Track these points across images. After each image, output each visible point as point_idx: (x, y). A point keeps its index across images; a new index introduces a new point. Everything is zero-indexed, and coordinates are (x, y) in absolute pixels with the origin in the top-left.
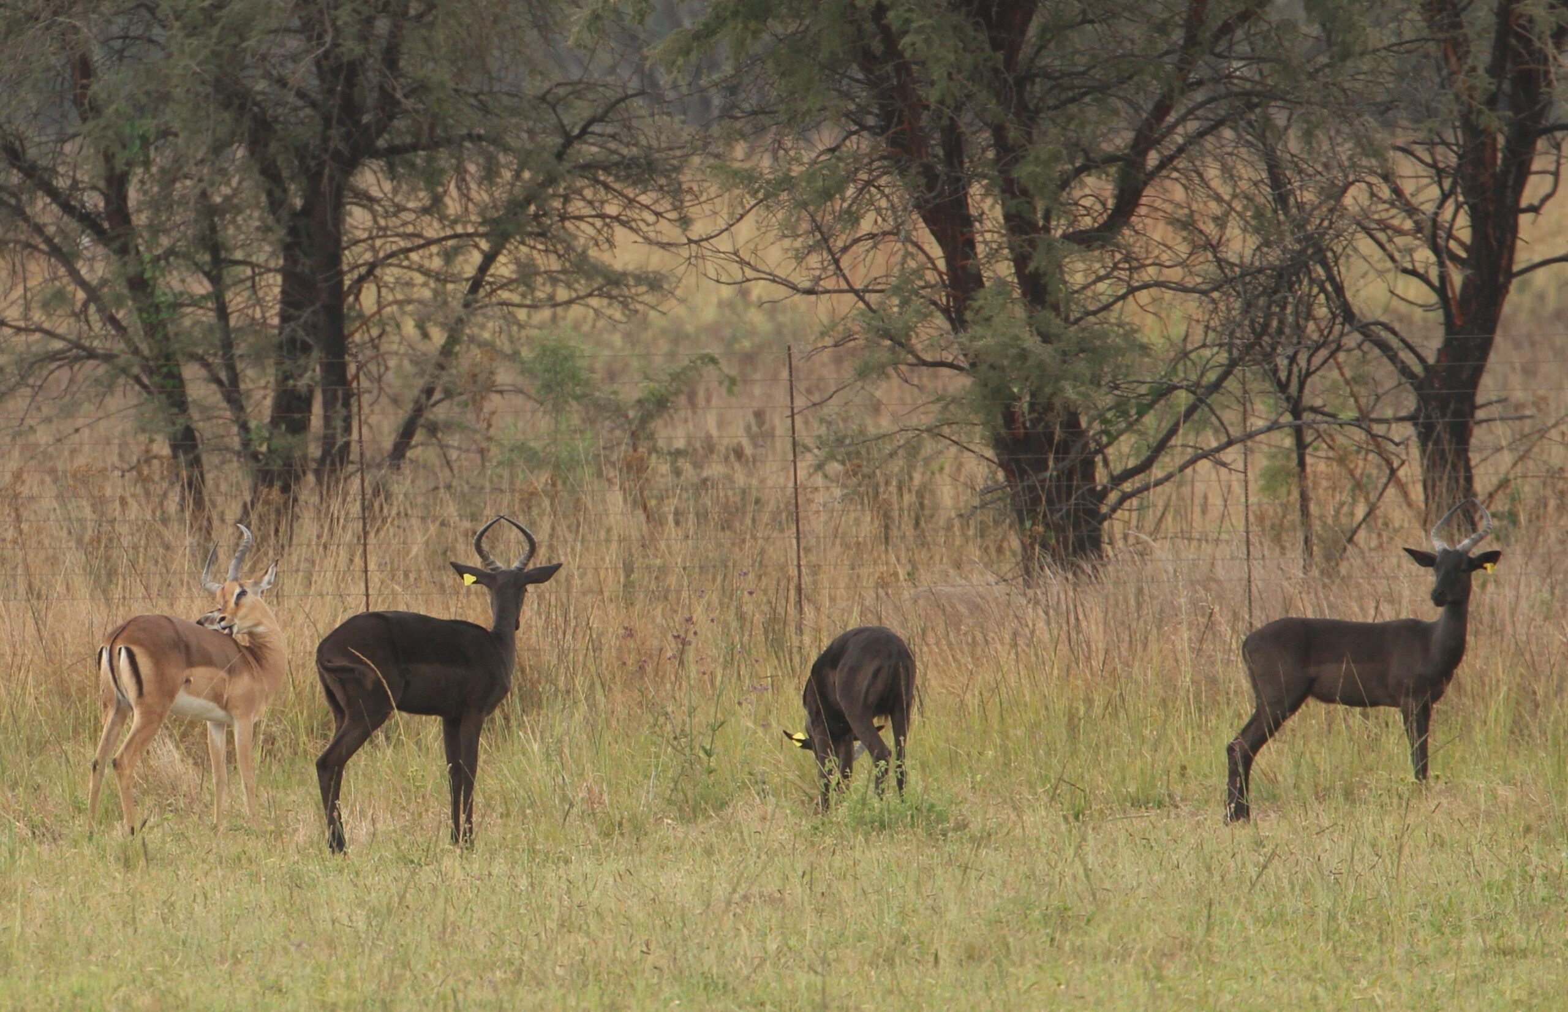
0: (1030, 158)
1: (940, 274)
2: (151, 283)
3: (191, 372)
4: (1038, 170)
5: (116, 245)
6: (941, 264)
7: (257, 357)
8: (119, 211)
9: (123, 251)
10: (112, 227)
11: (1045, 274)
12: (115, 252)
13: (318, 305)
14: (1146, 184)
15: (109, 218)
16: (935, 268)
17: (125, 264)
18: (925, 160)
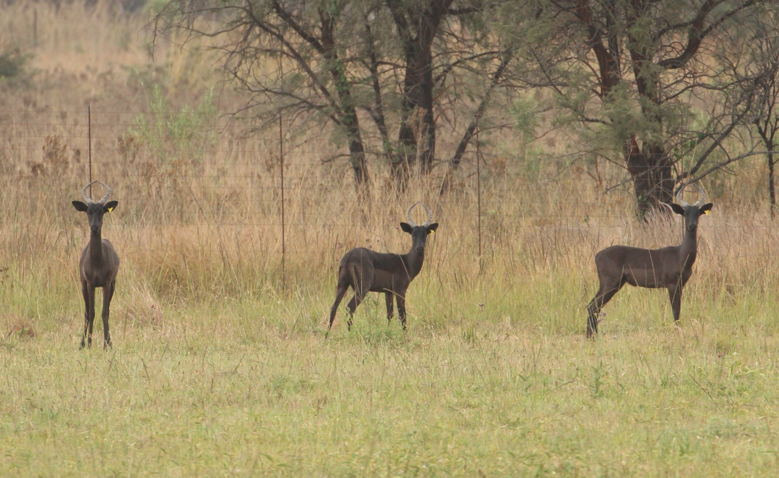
0: (637, 24)
1: (598, 79)
2: (340, 72)
3: (361, 114)
4: (640, 30)
5: (326, 53)
6: (599, 73)
7: (393, 108)
8: (328, 38)
9: (328, 57)
10: (324, 44)
11: (645, 79)
12: (325, 57)
13: (418, 85)
14: (702, 37)
15: (323, 40)
16: (596, 75)
17: (328, 63)
18: (590, 24)
